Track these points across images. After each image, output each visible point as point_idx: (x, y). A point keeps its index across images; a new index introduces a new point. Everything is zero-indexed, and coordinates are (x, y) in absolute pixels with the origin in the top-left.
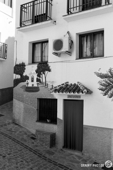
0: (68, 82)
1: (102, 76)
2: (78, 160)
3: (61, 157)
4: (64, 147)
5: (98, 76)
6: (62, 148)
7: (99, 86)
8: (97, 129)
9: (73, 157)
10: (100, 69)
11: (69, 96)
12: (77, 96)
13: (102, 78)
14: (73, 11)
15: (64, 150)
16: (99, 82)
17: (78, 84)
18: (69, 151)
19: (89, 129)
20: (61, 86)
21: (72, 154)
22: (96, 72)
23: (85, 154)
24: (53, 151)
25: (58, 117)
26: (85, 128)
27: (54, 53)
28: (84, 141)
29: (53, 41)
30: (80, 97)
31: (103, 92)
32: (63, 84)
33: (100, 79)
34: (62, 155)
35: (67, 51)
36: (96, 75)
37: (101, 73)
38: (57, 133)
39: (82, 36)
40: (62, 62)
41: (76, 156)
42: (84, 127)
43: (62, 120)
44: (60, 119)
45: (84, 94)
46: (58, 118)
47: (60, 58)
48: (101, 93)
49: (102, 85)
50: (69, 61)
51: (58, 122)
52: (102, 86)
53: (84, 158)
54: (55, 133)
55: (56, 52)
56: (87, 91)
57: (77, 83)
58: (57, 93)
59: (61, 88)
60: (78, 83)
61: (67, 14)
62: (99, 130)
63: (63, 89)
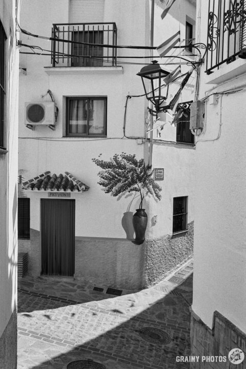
0: (49, 172)
1: (103, 165)
2: (71, 287)
3: (46, 288)
4: (42, 273)
5: (98, 165)
6: (39, 275)
7: (99, 179)
8: (97, 241)
9: (62, 285)
10: (101, 154)
11: (51, 194)
12: (64, 194)
13: (103, 168)
14: (63, 62)
15: (44, 277)
16: (99, 173)
17: (68, 176)
18: (52, 279)
19: (85, 242)
20: (40, 178)
21: (58, 282)
22: (95, 159)
23: (79, 279)
24: (29, 281)
25: (32, 227)
26: (78, 241)
27: (28, 125)
28: (76, 260)
29: (27, 106)
30: (69, 195)
31: (104, 188)
32: (42, 175)
33: (100, 169)
34: (45, 285)
35: (51, 125)
36: (94, 163)
37: (102, 161)
38: (30, 253)
39: (70, 101)
40: (38, 138)
41: (66, 283)
42: (76, 239)
43: (38, 231)
44: (35, 230)
45: (81, 192)
46: (32, 229)
47: (34, 131)
48: (102, 190)
49: (103, 178)
50: (51, 139)
51: (31, 235)
52: (103, 180)
53: (78, 284)
54: (27, 254)
55: (32, 123)
56: (86, 188)
57: (64, 175)
58: (36, 190)
59: (40, 182)
60: (67, 173)
61: (52, 65)
62: (99, 242)
63: (45, 183)
